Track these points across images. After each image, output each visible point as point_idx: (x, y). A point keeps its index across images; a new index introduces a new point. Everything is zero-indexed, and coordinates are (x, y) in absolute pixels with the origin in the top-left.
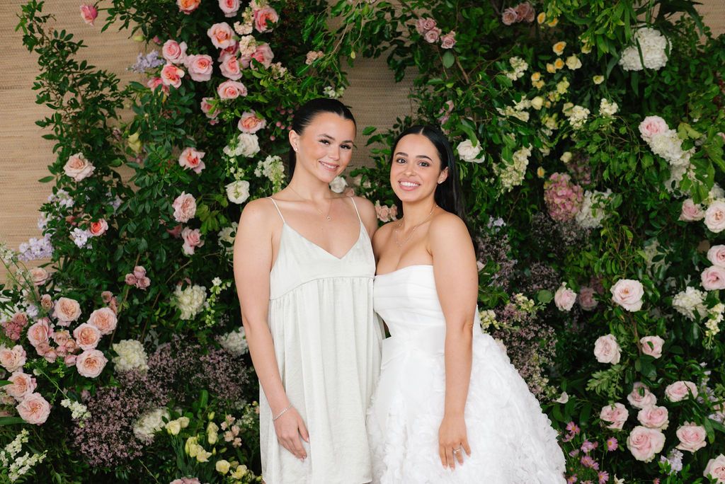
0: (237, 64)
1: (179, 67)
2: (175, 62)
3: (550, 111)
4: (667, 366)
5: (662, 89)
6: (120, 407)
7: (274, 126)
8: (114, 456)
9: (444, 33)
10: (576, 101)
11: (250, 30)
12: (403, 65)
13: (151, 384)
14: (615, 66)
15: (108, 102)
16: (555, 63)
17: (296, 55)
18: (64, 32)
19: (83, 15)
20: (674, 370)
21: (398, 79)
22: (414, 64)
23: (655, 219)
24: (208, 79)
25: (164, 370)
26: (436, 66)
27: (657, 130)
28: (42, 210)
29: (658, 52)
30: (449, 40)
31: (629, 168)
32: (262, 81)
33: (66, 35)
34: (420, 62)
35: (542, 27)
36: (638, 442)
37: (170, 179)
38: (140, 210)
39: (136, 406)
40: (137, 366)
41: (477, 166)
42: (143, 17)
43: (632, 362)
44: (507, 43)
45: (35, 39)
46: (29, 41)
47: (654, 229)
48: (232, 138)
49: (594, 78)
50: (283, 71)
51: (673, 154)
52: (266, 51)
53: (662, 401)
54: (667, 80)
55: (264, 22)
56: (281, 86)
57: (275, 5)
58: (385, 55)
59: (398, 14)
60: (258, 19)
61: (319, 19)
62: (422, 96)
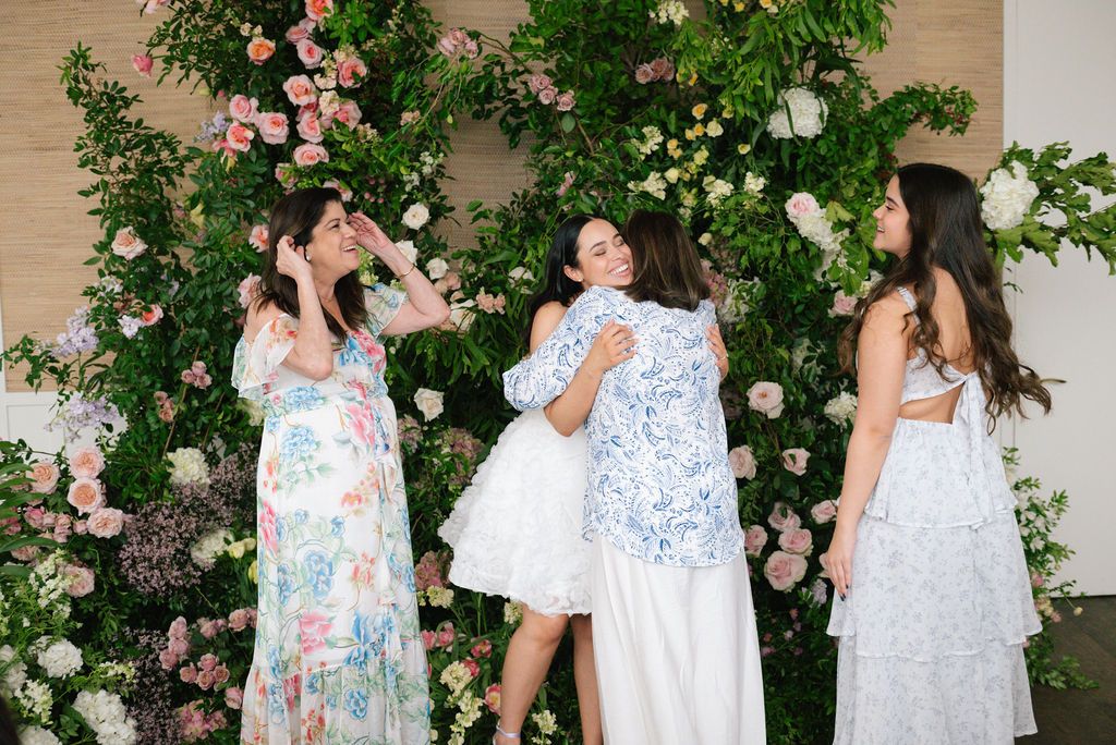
0: (317, 123)
1: (248, 127)
2: (244, 121)
3: (689, 185)
4: (813, 483)
5: (819, 161)
6: (174, 526)
7: (362, 198)
8: (167, 584)
9: (561, 92)
10: (719, 175)
11: (333, 84)
12: (518, 129)
13: (213, 500)
14: (762, 134)
15: (167, 167)
16: (695, 129)
17: (388, 114)
18: (116, 83)
19: (136, 67)
20: (821, 488)
21: (513, 145)
22: (529, 128)
23: (803, 314)
24: (283, 141)
25: (230, 485)
26: (554, 129)
27: (806, 209)
28: (85, 294)
29: (812, 117)
30: (567, 101)
31: (772, 253)
32: (344, 145)
33: (119, 87)
34: (536, 126)
35: (682, 87)
36: (776, 569)
37: (235, 259)
38: (200, 295)
39: (193, 526)
40: (195, 479)
42: (207, 67)
43: (772, 476)
44: (642, 103)
45: (81, 91)
46: (74, 95)
47: (802, 326)
49: (739, 147)
50: (371, 133)
51: (823, 237)
52: (352, 110)
53: (807, 522)
54: (824, 152)
55: (350, 76)
56: (368, 150)
57: (363, 55)
58: (497, 116)
59: (508, 68)
60: (343, 72)
61: (411, 76)
62: (540, 166)
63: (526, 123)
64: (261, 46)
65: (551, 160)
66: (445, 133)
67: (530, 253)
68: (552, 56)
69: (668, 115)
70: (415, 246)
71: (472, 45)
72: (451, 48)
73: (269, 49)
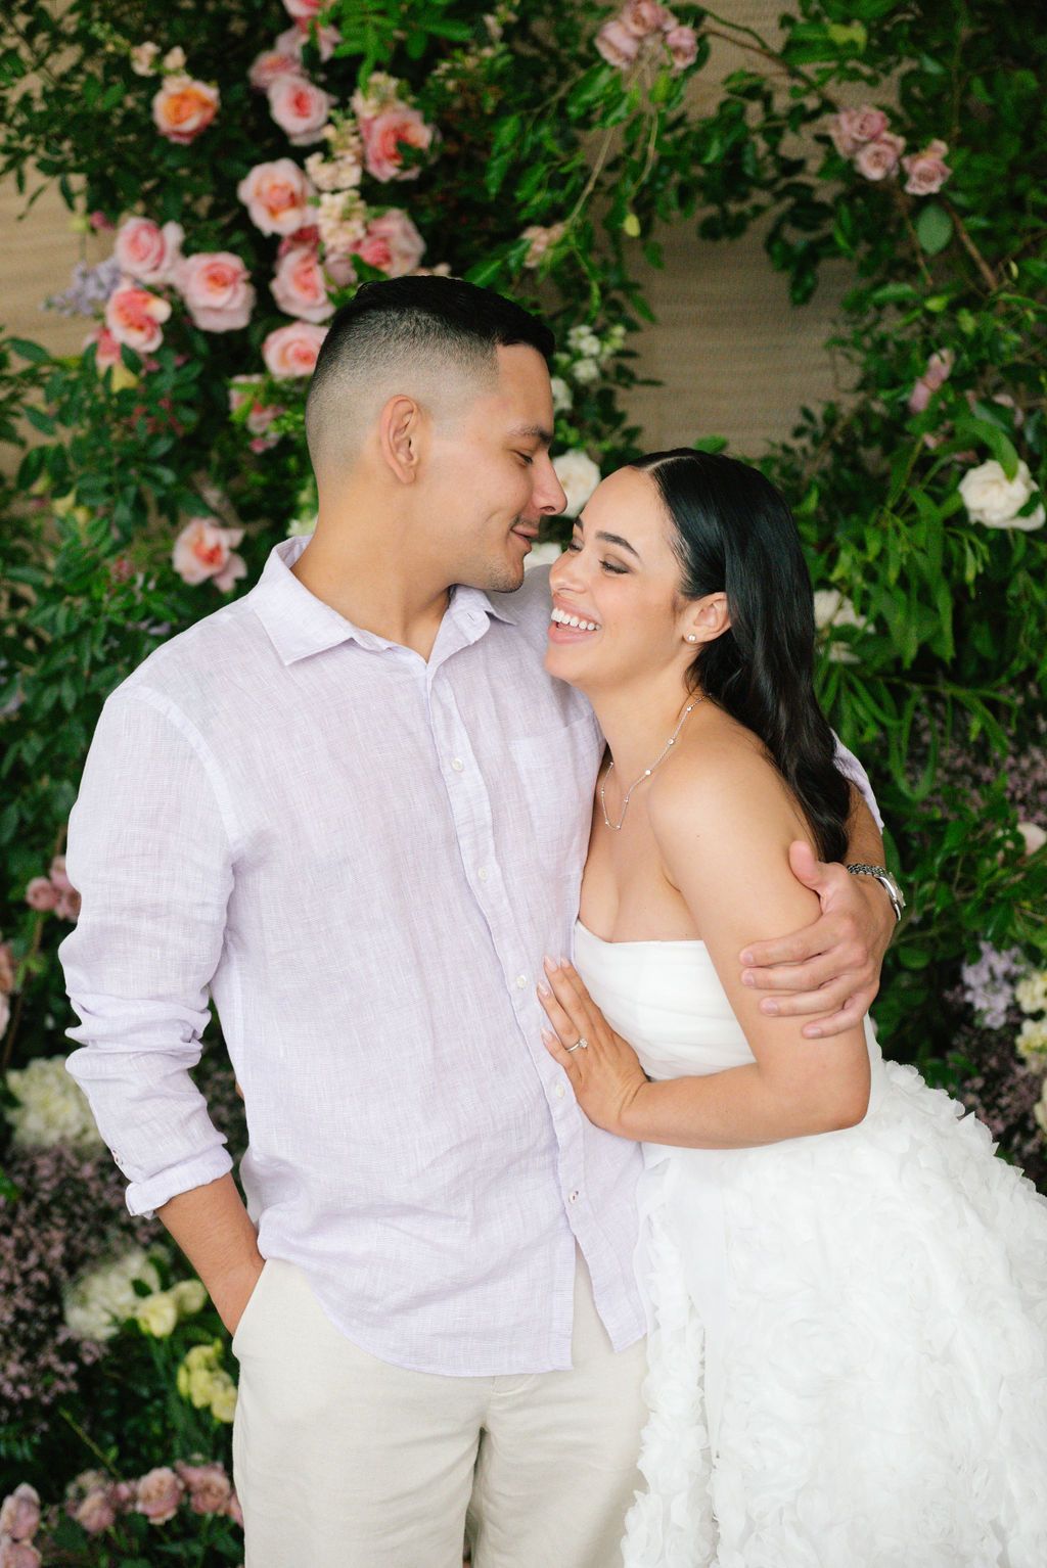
0: (318, 276)
1: (155, 293)
2: (151, 279)
9: (913, 149)
11: (351, 176)
12: (811, 257)
13: (107, 1185)
17: (491, 239)
21: (798, 295)
22: (838, 253)
24: (240, 321)
26: (902, 252)
30: (928, 171)
34: (855, 246)
37: (129, 611)
38: (47, 701)
39: (57, 1252)
40: (73, 1132)
41: (1022, 539)
42: (61, 157)
48: (302, 488)
52: (398, 232)
55: (392, 150)
58: (760, 227)
59: (782, 103)
60: (375, 144)
61: (535, 128)
62: (867, 342)
64: (183, 97)
65: (893, 324)
66: (631, 277)
67: (845, 558)
68: (887, 71)
71: (683, 36)
72: (628, 46)
73: (205, 105)
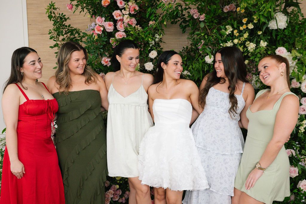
0: (123, 25)
1: (101, 26)
2: (100, 25)
3: (241, 45)
5: (284, 37)
9: (201, 15)
10: (251, 41)
11: (128, 13)
12: (185, 27)
14: (266, 27)
15: (77, 39)
16: (243, 26)
17: (145, 22)
19: (68, 8)
21: (183, 32)
22: (189, 27)
24: (112, 31)
26: (198, 27)
27: (282, 52)
29: (284, 22)
30: (203, 17)
32: (131, 32)
33: (63, 15)
34: (192, 26)
35: (238, 13)
37: (96, 68)
42: (89, 8)
44: (225, 18)
45: (52, 16)
46: (50, 17)
49: (258, 32)
50: (139, 28)
52: (134, 21)
54: (286, 34)
55: (133, 10)
56: (139, 33)
57: (137, 4)
58: (179, 23)
59: (184, 7)
60: (131, 9)
61: (153, 9)
62: (192, 39)
63: (188, 25)
64: (106, 1)
65: (196, 37)
66: (163, 28)
67: (190, 66)
68: (197, 4)
69: (234, 22)
70: (153, 64)
73: (109, 2)
